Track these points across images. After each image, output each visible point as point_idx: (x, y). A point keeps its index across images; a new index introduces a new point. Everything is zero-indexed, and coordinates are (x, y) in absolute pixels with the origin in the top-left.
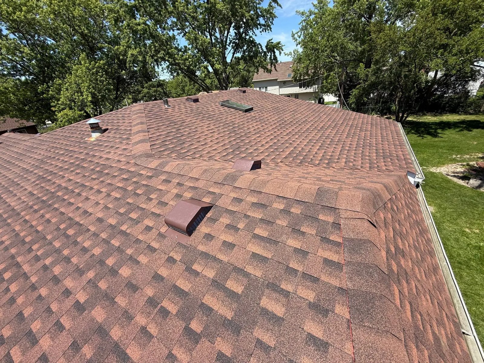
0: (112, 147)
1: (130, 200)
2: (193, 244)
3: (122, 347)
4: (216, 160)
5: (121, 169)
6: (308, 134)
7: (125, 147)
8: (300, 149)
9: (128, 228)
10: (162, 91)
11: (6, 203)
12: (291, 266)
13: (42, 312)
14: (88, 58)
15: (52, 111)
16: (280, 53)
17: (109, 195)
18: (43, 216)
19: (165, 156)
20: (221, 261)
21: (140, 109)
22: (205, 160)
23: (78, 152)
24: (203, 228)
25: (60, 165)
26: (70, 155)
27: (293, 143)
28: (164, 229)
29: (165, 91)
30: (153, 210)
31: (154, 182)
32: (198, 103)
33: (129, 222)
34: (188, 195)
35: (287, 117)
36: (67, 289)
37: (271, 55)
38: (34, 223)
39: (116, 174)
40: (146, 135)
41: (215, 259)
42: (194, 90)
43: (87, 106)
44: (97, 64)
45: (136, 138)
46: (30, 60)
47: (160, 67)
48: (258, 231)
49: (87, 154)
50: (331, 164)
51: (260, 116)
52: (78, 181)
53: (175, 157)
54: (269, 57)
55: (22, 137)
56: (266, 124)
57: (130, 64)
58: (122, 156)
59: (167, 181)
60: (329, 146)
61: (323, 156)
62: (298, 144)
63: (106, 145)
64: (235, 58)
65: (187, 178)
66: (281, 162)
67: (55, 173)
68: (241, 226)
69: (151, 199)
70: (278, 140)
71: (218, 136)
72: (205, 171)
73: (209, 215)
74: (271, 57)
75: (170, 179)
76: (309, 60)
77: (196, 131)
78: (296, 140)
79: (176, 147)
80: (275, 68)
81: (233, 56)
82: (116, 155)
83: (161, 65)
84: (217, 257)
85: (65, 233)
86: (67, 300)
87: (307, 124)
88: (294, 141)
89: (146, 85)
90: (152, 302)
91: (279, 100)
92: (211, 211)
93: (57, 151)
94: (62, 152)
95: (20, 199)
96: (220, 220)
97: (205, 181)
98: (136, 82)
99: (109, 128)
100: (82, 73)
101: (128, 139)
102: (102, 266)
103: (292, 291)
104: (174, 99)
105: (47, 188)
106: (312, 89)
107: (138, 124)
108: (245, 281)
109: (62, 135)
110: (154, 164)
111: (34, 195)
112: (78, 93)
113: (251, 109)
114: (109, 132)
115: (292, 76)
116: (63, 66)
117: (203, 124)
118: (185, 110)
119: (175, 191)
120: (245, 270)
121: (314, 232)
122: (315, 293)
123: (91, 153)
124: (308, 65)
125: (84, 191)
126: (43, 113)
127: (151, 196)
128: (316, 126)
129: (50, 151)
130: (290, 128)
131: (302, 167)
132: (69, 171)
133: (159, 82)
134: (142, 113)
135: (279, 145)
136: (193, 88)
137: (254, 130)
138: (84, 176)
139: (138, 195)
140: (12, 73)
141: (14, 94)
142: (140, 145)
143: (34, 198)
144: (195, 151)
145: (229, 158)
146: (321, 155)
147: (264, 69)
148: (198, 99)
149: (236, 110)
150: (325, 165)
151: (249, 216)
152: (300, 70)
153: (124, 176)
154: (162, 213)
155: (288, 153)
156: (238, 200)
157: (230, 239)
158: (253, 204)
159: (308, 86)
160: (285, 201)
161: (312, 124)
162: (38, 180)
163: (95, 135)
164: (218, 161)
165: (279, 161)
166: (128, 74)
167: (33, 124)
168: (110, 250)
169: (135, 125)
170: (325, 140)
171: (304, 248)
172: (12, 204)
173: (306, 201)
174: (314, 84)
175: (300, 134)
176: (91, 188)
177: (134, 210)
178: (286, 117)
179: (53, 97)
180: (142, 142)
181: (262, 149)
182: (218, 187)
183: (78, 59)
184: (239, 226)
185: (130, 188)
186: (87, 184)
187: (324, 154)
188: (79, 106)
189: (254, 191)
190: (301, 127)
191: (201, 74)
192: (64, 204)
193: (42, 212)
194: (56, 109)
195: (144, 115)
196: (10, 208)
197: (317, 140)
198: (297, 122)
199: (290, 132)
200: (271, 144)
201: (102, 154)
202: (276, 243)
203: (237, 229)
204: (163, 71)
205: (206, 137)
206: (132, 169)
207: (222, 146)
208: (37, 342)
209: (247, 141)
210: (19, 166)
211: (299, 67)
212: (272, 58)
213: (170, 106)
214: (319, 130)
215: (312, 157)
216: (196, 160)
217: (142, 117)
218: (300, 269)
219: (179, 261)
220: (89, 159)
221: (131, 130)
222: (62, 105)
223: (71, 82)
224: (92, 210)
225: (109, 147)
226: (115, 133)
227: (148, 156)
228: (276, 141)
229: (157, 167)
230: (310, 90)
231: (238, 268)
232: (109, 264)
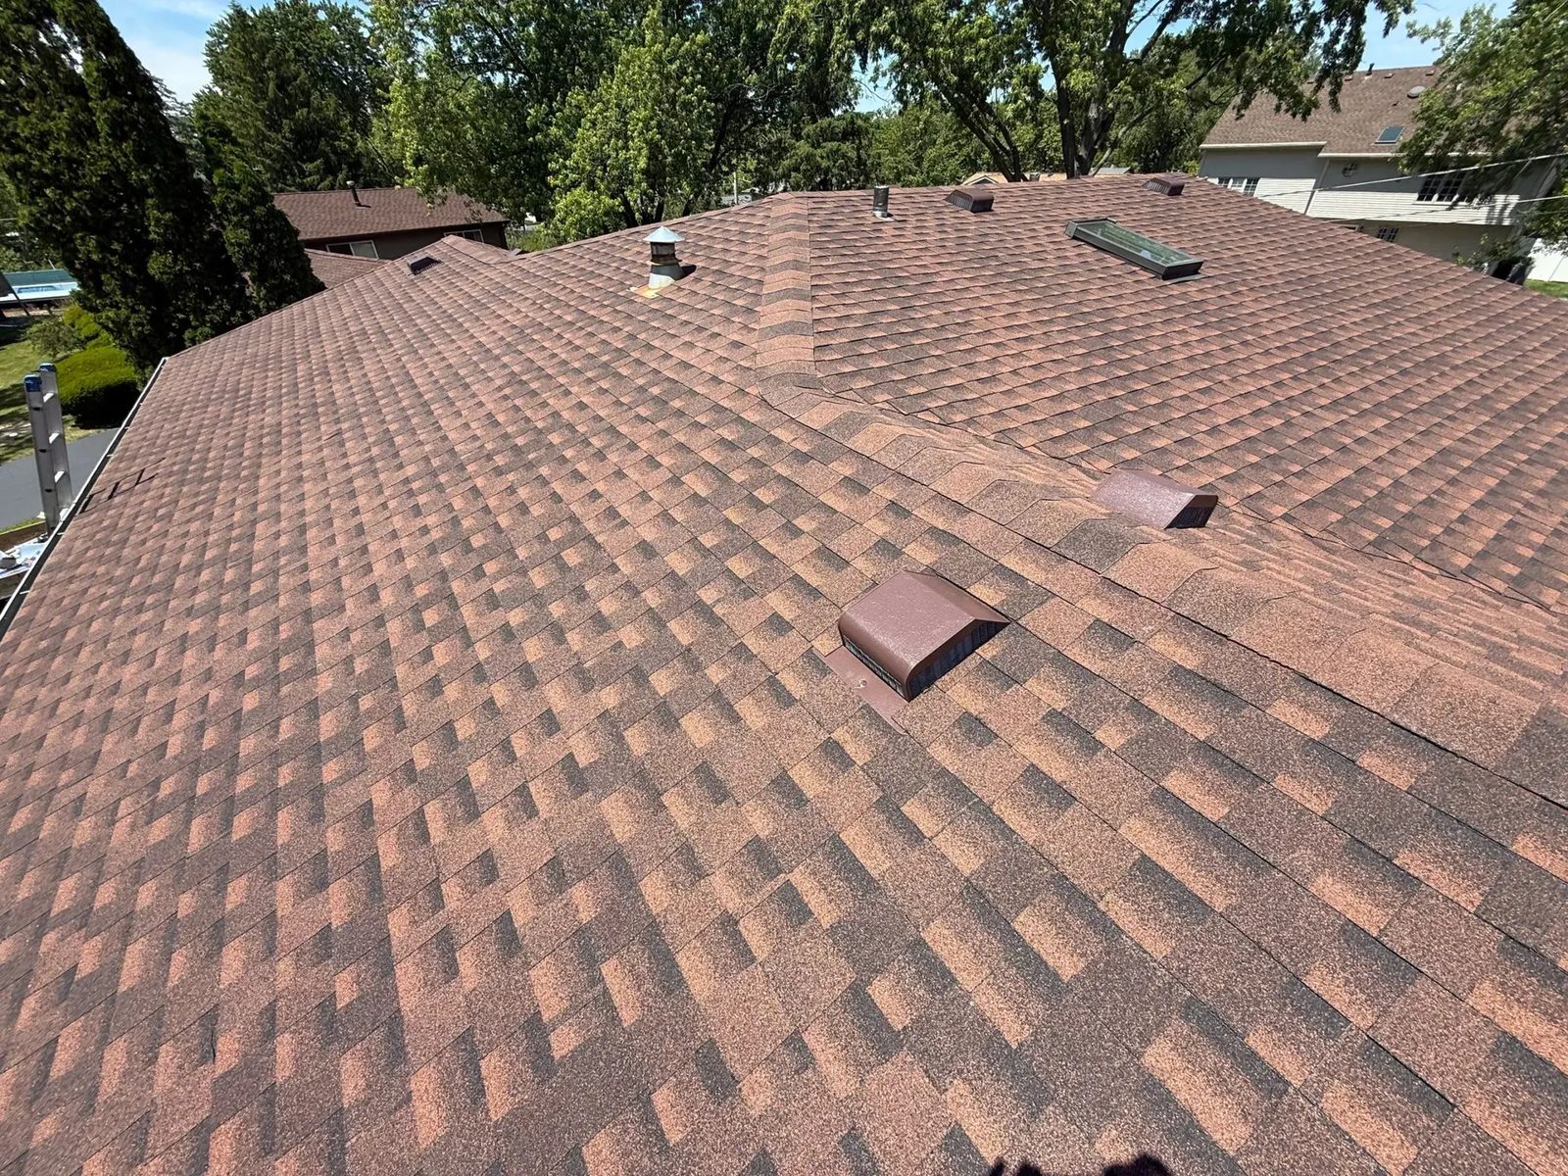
0: (700, 329)
1: (731, 514)
2: (915, 730)
3: (669, 940)
4: (1021, 448)
5: (718, 408)
6: (1440, 425)
7: (736, 337)
8: (1384, 482)
9: (718, 601)
10: (853, 154)
11: (440, 428)
12: (1313, 982)
13: (493, 744)
14: (665, 23)
15: (547, 185)
16: (1391, 23)
17: (676, 481)
18: (511, 490)
19: (852, 395)
20: (1008, 833)
21: (796, 216)
22: (983, 440)
23: (610, 326)
24: (958, 690)
25: (563, 356)
26: (589, 329)
27: (1354, 446)
28: (826, 644)
29: (864, 156)
30: (799, 569)
31: (814, 479)
32: (987, 217)
33: (724, 582)
34: (922, 555)
35: (1351, 325)
36: (549, 710)
37: (1339, 32)
38: (492, 502)
39: (703, 420)
40: (804, 310)
41: (985, 812)
42: (953, 163)
43: (631, 182)
44: (687, 43)
45: (775, 313)
46: (524, 23)
47: (871, 65)
48: (1176, 783)
49: (632, 337)
50: (1532, 588)
51: (1223, 302)
52: (602, 413)
53: (886, 406)
54: (1321, 41)
55: (481, 253)
56: (1245, 343)
57: (778, 52)
58: (728, 366)
59: (855, 486)
60: (1540, 502)
61: (1498, 538)
62: (1379, 460)
63: (684, 318)
64: (1167, 40)
65: (928, 494)
66: (1286, 517)
67: (548, 376)
68: (1111, 736)
69: (797, 533)
70: (1288, 423)
71: (1040, 357)
72: (999, 485)
73: (988, 651)
74: (1335, 40)
75: (863, 480)
76: (1539, 64)
77: (966, 324)
78: (1373, 437)
79: (890, 368)
80: (1333, 93)
81: (1160, 30)
82: (708, 356)
83: (876, 58)
84: (995, 809)
85: (557, 557)
86: (547, 742)
87: (1442, 374)
88: (1359, 441)
89: (809, 129)
90: (761, 856)
91: (1323, 244)
92: (996, 640)
93: (557, 312)
94: (569, 318)
95: (466, 425)
96: (1027, 685)
97: (991, 524)
98: (780, 114)
99: (699, 265)
100: (641, 75)
101: (749, 311)
102: (638, 685)
103: (1297, 1084)
104: (908, 190)
105: (529, 413)
106: (1485, 210)
107: (784, 266)
108: (1095, 946)
109: (574, 266)
110: (821, 415)
111: (497, 424)
112: (618, 137)
113: (1194, 269)
114: (698, 280)
115: (1406, 137)
116: (597, 48)
117: (994, 301)
118: (939, 236)
119: (879, 528)
120: (1101, 906)
121: (1470, 899)
122: (1414, 1150)
123: (642, 336)
124: (1520, 93)
125: (614, 447)
126: (526, 191)
127: (800, 522)
128: (1488, 391)
129: (541, 308)
130: (1350, 380)
131: (1377, 563)
132: (582, 378)
133: (852, 122)
134: (800, 228)
135: (1290, 442)
136: (953, 155)
137: (1191, 359)
138: (618, 403)
139: (760, 506)
140: (480, 60)
141: (473, 125)
142: (783, 338)
143: (496, 435)
144: (953, 396)
145: (1072, 451)
146: (1491, 533)
147: (1281, 97)
148: (991, 201)
149: (1131, 262)
150: (1499, 585)
151: (1152, 713)
152: (1464, 114)
153: (726, 433)
154: (825, 590)
155: (1322, 486)
156: (1117, 639)
157: (1058, 769)
158: (1178, 672)
159: (1468, 196)
160: (1337, 711)
161: (1470, 382)
162: (509, 384)
163: (660, 282)
164: (1029, 453)
165: (1279, 511)
166: (762, 86)
167: (500, 218)
168: (663, 651)
169: (775, 269)
170: (1525, 468)
171: (1402, 941)
172: (452, 436)
173: (1455, 746)
174: (1507, 188)
175: (1397, 415)
176: (633, 447)
177: (743, 548)
178: (1342, 327)
179: (557, 145)
180: (792, 331)
181: (1209, 446)
182: (1036, 562)
183: (639, 24)
184: (1099, 735)
185: (737, 476)
186: (623, 429)
187: (1507, 533)
188: (613, 180)
189: (1192, 622)
190: (1408, 382)
191: (1006, 103)
192: (563, 472)
193: (511, 477)
194: (558, 182)
195: (805, 236)
196: (447, 445)
197: (1480, 460)
198: (1392, 357)
199: (1349, 397)
200: (1252, 432)
201: (671, 346)
202: (1259, 863)
203: (1091, 746)
204: (874, 79)
205: (996, 352)
206: (752, 416)
207: (1052, 398)
208: (477, 815)
209: (1154, 401)
210: (472, 337)
211: (1459, 100)
212: (1338, 47)
213: (890, 215)
214: (1500, 416)
215: (1437, 530)
216: (953, 434)
217: (801, 243)
218: (1361, 1018)
219: (862, 768)
220: (636, 355)
221: (760, 282)
222: (573, 170)
223: (608, 101)
224: (629, 513)
225: (691, 327)
226: (714, 284)
227: (807, 383)
228: (1276, 422)
229: (828, 428)
230: (1471, 214)
231: (1073, 886)
232: (658, 689)
